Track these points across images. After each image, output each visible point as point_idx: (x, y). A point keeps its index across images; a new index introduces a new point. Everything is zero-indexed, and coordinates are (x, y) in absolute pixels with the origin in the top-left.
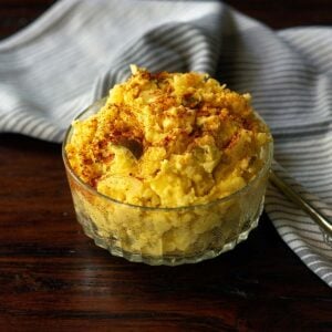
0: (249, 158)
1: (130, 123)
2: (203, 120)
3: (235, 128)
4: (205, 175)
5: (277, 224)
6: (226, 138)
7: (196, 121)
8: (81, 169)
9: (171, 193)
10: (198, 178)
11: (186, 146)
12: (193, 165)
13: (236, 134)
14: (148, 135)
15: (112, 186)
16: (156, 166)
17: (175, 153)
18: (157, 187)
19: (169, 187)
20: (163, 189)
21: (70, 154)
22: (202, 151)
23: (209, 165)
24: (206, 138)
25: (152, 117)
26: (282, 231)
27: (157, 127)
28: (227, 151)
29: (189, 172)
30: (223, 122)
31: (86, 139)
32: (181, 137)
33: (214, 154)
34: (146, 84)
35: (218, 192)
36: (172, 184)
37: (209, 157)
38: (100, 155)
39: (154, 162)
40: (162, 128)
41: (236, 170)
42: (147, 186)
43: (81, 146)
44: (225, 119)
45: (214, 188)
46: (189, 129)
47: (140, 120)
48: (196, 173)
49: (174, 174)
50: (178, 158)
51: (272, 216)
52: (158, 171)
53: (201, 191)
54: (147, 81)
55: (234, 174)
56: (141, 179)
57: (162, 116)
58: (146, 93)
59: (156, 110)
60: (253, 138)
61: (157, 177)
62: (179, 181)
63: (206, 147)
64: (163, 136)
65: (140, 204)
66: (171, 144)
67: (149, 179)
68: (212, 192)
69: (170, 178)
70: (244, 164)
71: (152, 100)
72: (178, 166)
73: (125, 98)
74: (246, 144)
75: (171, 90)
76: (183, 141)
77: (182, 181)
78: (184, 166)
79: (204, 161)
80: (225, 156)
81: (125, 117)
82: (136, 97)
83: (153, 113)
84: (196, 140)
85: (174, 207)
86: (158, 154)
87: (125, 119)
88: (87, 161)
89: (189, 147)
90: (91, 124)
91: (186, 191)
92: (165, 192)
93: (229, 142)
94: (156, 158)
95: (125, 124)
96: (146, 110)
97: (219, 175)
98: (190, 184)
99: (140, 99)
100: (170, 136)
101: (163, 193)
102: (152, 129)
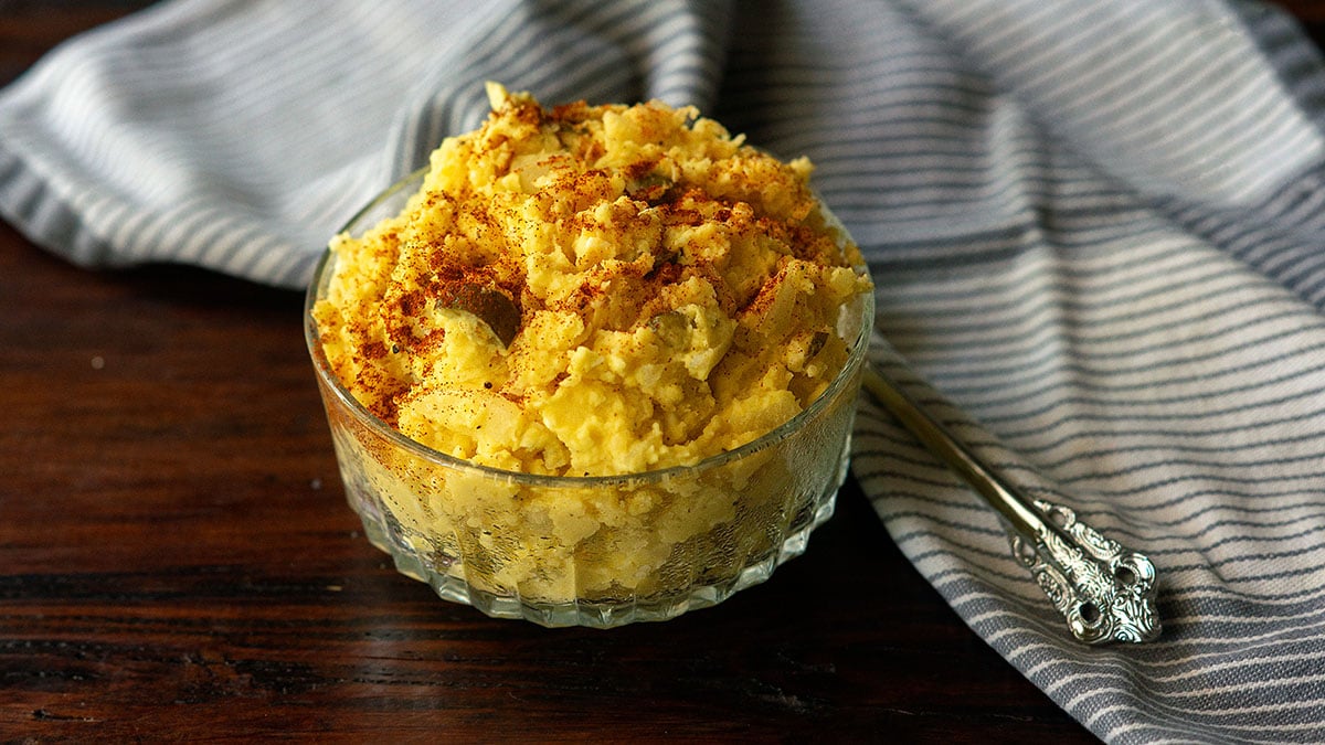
0: (809, 339)
1: (486, 244)
2: (682, 236)
3: (771, 257)
4: (688, 384)
5: (884, 508)
6: (745, 284)
7: (663, 237)
8: (356, 369)
9: (596, 438)
10: (670, 393)
11: (639, 306)
12: (657, 360)
13: (773, 273)
14: (533, 279)
15: (438, 418)
16: (556, 364)
17: (607, 327)
18: (560, 421)
19: (593, 420)
20: (576, 427)
21: (324, 330)
22: (682, 322)
23: (698, 361)
24: (691, 284)
25: (546, 227)
26: (900, 529)
27: (559, 256)
28: (749, 318)
29: (646, 377)
30: (736, 240)
31: (367, 287)
32: (623, 283)
33: (714, 328)
34: (529, 137)
35: (724, 431)
36: (600, 411)
37: (700, 338)
38: (406, 331)
39: (551, 352)
40: (572, 257)
41: (772, 371)
42: (534, 418)
43: (356, 307)
44: (743, 231)
45: (715, 423)
46: (645, 261)
47: (513, 237)
48: (665, 380)
49: (606, 384)
50: (615, 339)
51: (871, 488)
52: (562, 376)
53: (678, 430)
54: (530, 128)
55: (768, 380)
56: (516, 399)
57: (572, 225)
58: (528, 161)
59: (556, 208)
60: (819, 284)
61: (559, 393)
62: (618, 405)
63: (691, 309)
64: (577, 281)
65: (515, 467)
66: (595, 303)
67: (538, 400)
68: (708, 432)
69: (594, 397)
70: (795, 353)
71: (546, 181)
72: (617, 363)
73: (473, 175)
74: (801, 300)
75: (597, 153)
76: (630, 294)
77: (626, 402)
78: (633, 365)
79: (687, 350)
80: (742, 332)
81: (471, 228)
82: (503, 171)
83: (549, 217)
84: (664, 292)
85: (605, 474)
86: (561, 330)
87: (472, 235)
88: (372, 349)
89: (647, 309)
90: (380, 245)
91: (639, 432)
92: (582, 432)
93: (754, 294)
94: (555, 343)
95: (473, 247)
96: (528, 208)
97: (728, 383)
98: (648, 412)
99: (511, 179)
100: (594, 282)
101: (576, 437)
102: (545, 264)
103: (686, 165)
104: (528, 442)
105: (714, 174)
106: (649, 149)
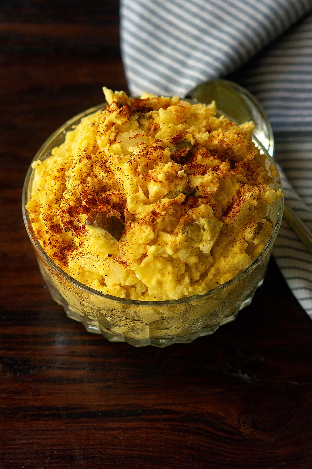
0: (255, 227)
1: (106, 181)
2: (198, 181)
3: (237, 186)
4: (200, 255)
6: (226, 202)
7: (189, 181)
8: (48, 236)
9: (160, 284)
10: (193, 260)
11: (178, 219)
12: (187, 247)
14: (130, 205)
15: (87, 268)
16: (142, 251)
17: (164, 231)
18: (143, 276)
19: (159, 276)
20: (150, 279)
21: (32, 216)
22: (199, 228)
24: (202, 208)
25: (135, 179)
26: (293, 284)
27: (141, 194)
28: (228, 220)
29: (182, 255)
30: (221, 181)
31: (52, 197)
32: (171, 210)
33: (213, 229)
34: (124, 123)
35: (218, 273)
36: (161, 272)
37: (206, 236)
38: (71, 222)
39: (139, 245)
40: (147, 193)
41: (239, 244)
42: (130, 273)
43: (46, 207)
44: (225, 176)
45: (212, 271)
46: (181, 197)
47: (119, 181)
48: (190, 255)
49: (164, 258)
50: (168, 238)
52: (144, 255)
53: (197, 276)
55: (237, 247)
56: (124, 263)
57: (147, 177)
58: (125, 136)
59: (139, 169)
60: (259, 198)
61: (143, 264)
62: (170, 268)
63: (202, 222)
64: (150, 208)
66: (159, 220)
67: (134, 267)
68: (210, 276)
69: (159, 265)
70: (249, 233)
71: (135, 150)
72: (169, 251)
73: (99, 142)
74: (252, 208)
75: (156, 129)
76: (174, 215)
77: (173, 266)
78: (176, 250)
79: (201, 241)
80: (226, 226)
81: (101, 174)
82: (112, 142)
83: (136, 174)
84: (190, 212)
85: (165, 299)
86: (144, 235)
87: (100, 177)
88: (55, 228)
89: (182, 221)
90: (56, 174)
91: (179, 280)
92: (154, 282)
93: (230, 207)
94: (141, 242)
95: (100, 182)
96: (126, 167)
97: (219, 250)
98: (183, 270)
99: (116, 146)
100: (158, 211)
101: (152, 283)
102: (135, 199)
103: (198, 136)
104: (128, 283)
105: (211, 139)
106: (180, 127)
